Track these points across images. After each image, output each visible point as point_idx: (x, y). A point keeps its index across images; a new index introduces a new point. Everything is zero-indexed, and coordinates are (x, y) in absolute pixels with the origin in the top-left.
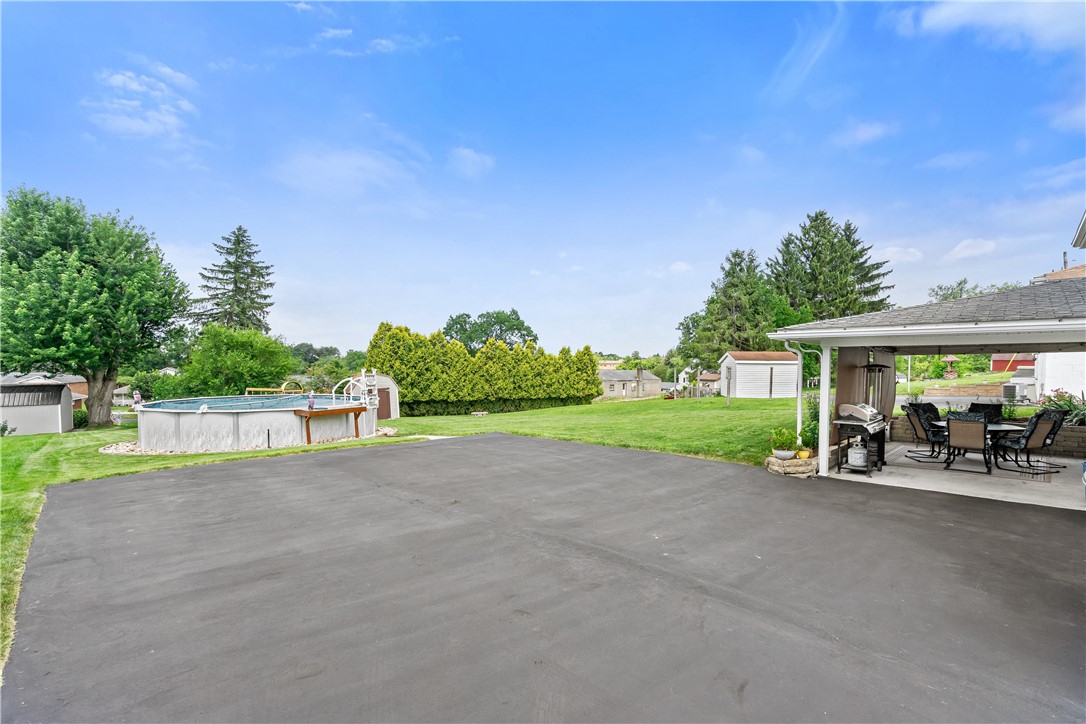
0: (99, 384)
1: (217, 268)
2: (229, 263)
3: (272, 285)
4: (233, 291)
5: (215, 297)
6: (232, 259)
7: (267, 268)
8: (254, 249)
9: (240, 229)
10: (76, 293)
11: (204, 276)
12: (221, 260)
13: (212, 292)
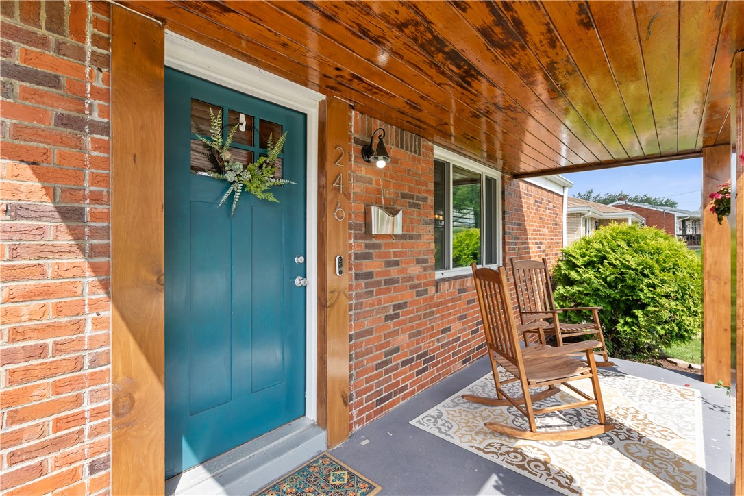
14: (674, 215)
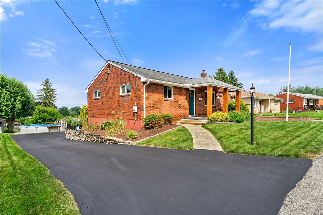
0: (11, 122)
1: (41, 90)
2: (44, 89)
3: (56, 94)
4: (45, 96)
5: (41, 98)
6: (45, 87)
7: (55, 89)
8: (51, 84)
9: (47, 79)
10: (6, 99)
11: (38, 93)
12: (42, 88)
13: (40, 97)
14: (303, 98)
